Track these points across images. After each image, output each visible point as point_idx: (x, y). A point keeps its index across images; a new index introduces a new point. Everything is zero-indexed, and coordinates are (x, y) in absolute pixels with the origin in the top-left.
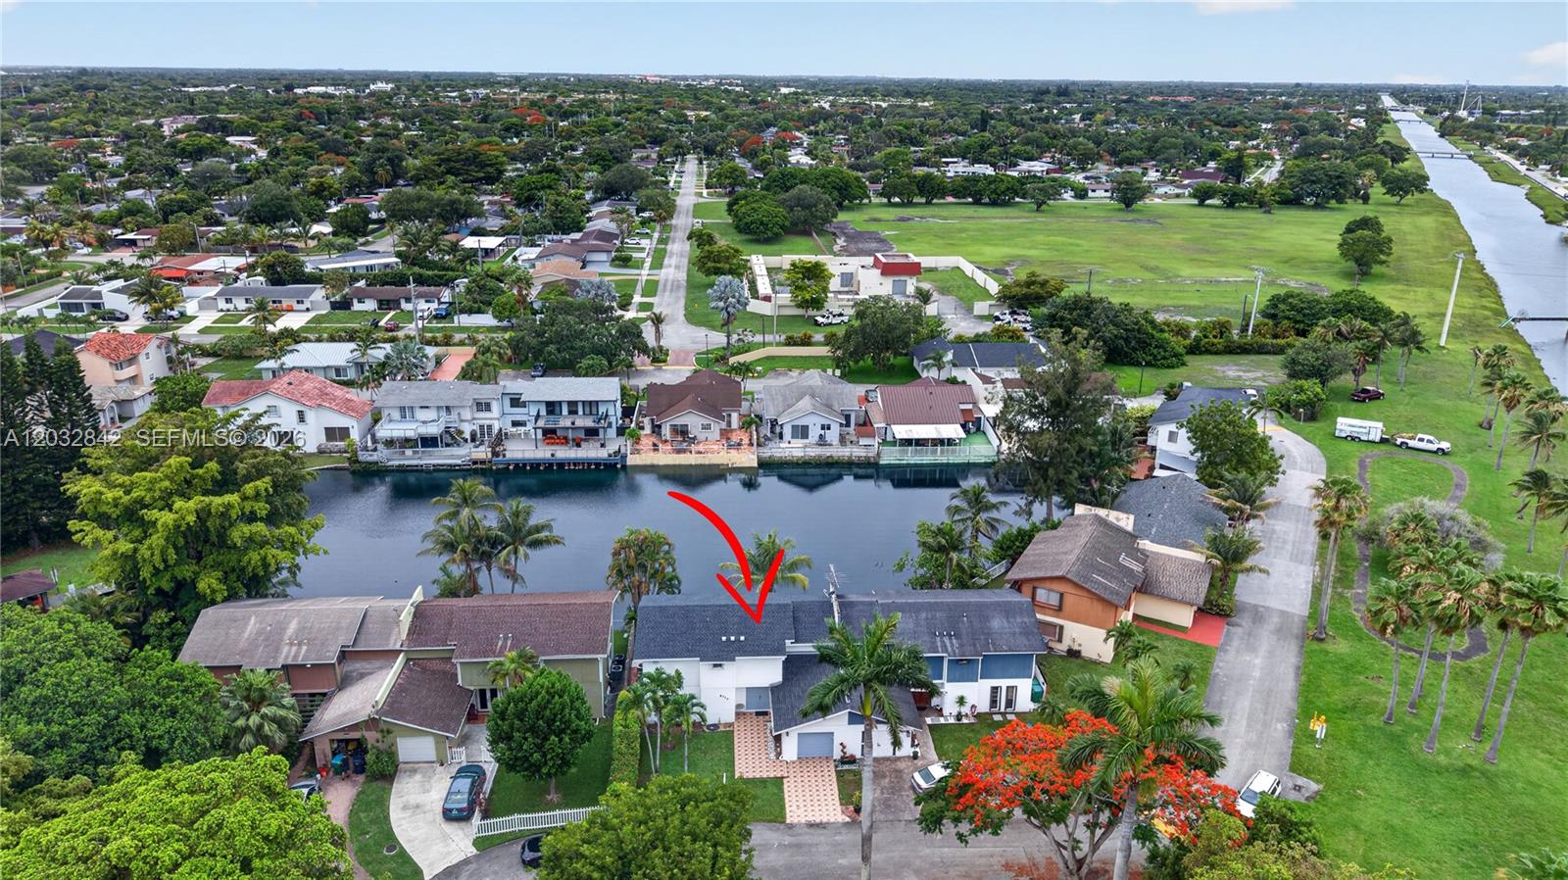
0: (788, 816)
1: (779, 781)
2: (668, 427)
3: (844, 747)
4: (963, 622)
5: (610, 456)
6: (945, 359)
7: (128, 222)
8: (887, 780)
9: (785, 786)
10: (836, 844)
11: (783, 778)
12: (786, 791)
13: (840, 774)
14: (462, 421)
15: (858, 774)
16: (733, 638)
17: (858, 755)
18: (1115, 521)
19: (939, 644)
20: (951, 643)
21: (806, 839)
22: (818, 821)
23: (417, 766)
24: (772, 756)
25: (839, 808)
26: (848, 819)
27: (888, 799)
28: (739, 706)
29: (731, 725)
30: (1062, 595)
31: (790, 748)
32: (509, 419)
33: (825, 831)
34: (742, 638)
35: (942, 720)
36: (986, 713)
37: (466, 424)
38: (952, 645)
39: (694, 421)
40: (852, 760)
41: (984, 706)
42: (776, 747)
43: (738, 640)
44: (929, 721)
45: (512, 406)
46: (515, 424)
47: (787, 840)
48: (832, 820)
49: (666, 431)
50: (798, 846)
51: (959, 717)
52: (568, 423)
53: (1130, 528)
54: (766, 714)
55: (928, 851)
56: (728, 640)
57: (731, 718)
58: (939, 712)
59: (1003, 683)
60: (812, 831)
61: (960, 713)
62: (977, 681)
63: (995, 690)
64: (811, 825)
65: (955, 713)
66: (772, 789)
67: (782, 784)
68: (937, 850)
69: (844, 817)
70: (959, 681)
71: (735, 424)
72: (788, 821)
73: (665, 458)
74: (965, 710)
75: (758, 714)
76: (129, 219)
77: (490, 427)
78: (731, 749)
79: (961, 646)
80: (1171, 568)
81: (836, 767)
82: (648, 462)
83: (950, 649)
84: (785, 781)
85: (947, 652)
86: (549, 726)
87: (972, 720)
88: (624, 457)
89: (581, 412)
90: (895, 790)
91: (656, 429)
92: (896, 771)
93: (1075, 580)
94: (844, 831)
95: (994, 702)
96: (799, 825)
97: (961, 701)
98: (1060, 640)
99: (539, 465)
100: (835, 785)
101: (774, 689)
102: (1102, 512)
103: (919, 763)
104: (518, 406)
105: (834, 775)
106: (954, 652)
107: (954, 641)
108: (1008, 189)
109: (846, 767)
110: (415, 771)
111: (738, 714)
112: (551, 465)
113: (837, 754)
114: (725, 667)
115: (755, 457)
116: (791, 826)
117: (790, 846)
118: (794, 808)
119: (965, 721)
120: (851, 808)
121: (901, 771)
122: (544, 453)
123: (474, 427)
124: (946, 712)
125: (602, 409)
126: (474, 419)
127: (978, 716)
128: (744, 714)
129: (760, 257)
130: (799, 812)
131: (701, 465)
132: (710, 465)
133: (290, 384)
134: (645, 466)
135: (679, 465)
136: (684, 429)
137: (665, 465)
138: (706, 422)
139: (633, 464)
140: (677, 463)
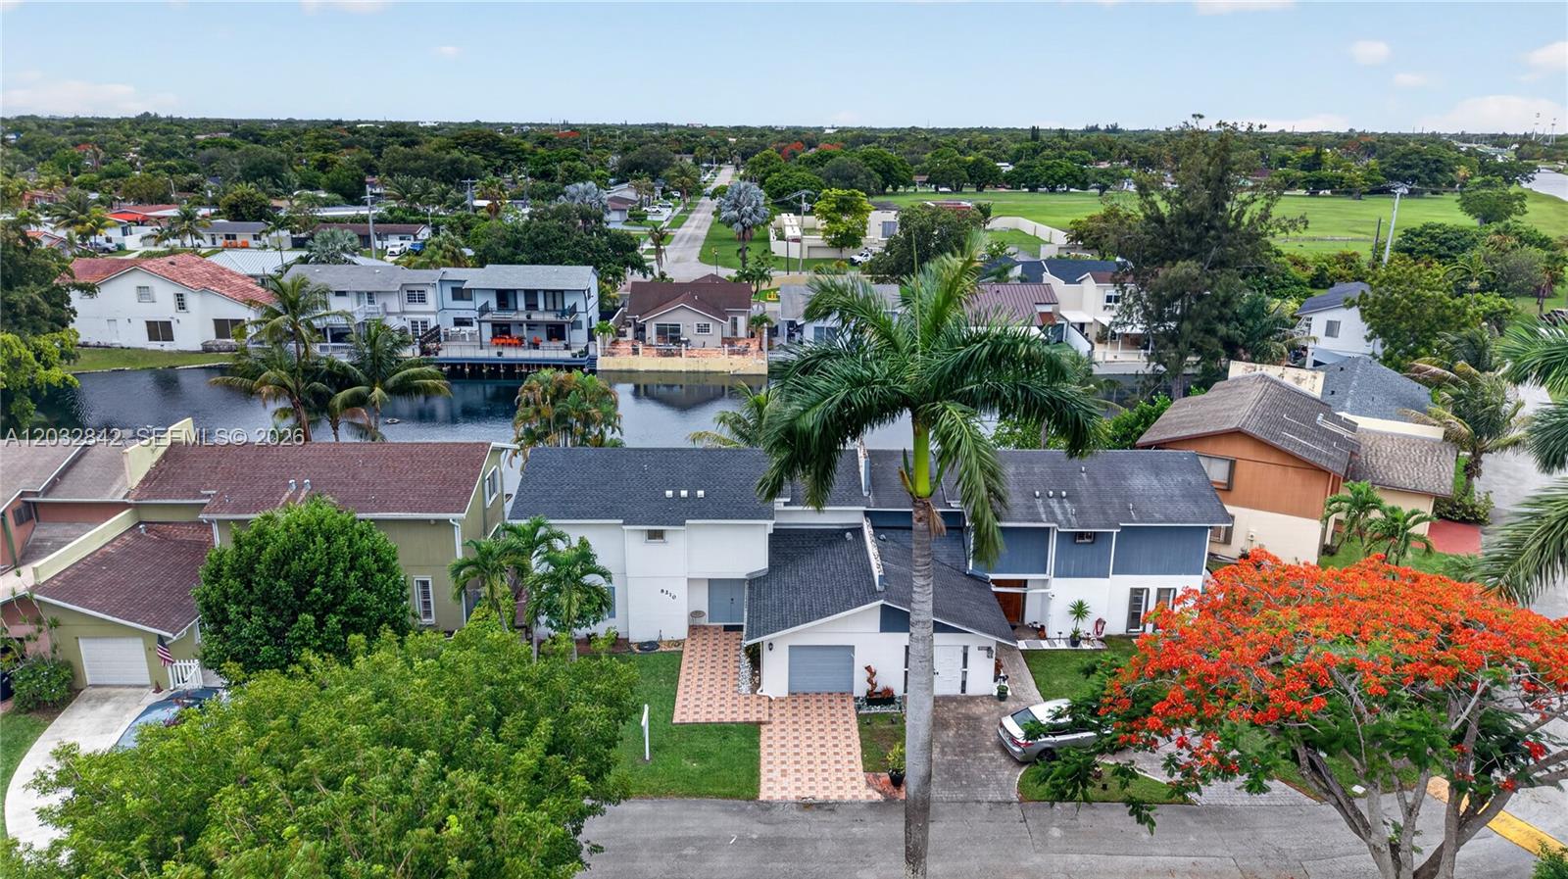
0: (763, 787)
1: (752, 730)
2: (654, 328)
3: (873, 674)
4: (1081, 478)
5: (574, 356)
6: (1011, 275)
7: (108, 184)
8: (951, 733)
9: (763, 737)
10: (851, 842)
11: (759, 723)
12: (763, 745)
13: (864, 722)
14: (388, 314)
15: (898, 721)
16: (684, 493)
17: (898, 691)
18: (1293, 384)
19: (1042, 510)
20: (1063, 508)
21: (798, 830)
22: (820, 797)
23: (114, 691)
24: (745, 688)
25: (862, 777)
26: (877, 797)
27: (956, 764)
28: (696, 614)
29: (678, 643)
30: (1233, 464)
31: (776, 676)
32: (450, 316)
33: (834, 817)
34: (701, 493)
35: (1045, 645)
36: (1121, 637)
37: (394, 318)
38: (1065, 513)
39: (686, 320)
40: (886, 698)
41: (1117, 625)
42: (753, 674)
43: (692, 496)
44: (1022, 645)
45: (455, 298)
46: (459, 322)
47: (758, 830)
48: (848, 797)
49: (651, 332)
50: (778, 843)
51: (1075, 640)
52: (523, 317)
53: (1317, 393)
54: (739, 628)
55: (1038, 859)
56: (677, 495)
57: (682, 633)
58: (1040, 632)
59: (1153, 582)
60: (808, 815)
61: (1076, 632)
62: (1108, 577)
63: (1137, 595)
64: (807, 805)
65: (1068, 633)
66: (736, 739)
67: (759, 733)
68: (1056, 858)
69: (870, 792)
70: (1075, 576)
71: (742, 331)
72: (763, 797)
73: (648, 362)
74: (1086, 627)
75: (727, 629)
76: (108, 181)
77: (425, 323)
78: (674, 680)
79: (1080, 513)
80: (1387, 448)
81: (859, 708)
82: (625, 367)
83: (1060, 517)
84: (764, 729)
85: (1055, 521)
86: (300, 596)
87: (1098, 645)
88: (593, 360)
89: (541, 306)
90: (968, 748)
91: (640, 330)
92: (968, 718)
93: (1259, 434)
94: (869, 817)
95: (1134, 618)
96: (785, 803)
97: (1079, 611)
98: (1227, 541)
99: (481, 366)
100: (856, 735)
101: (754, 582)
102: (1272, 371)
103: (1011, 706)
104: (462, 298)
105: (854, 721)
106: (1069, 521)
107: (1067, 505)
108: (1068, 175)
109: (877, 709)
110: (105, 699)
111: (693, 629)
112: (497, 366)
113: (861, 688)
114: (667, 537)
115: (766, 362)
116: (769, 806)
117: (763, 841)
118: (776, 774)
119: (1085, 646)
120: (885, 777)
121: (977, 719)
122: (489, 353)
123: (405, 324)
124: (1051, 632)
125: (569, 303)
126: (404, 312)
127: (1108, 640)
128: (705, 628)
129: (791, 215)
130: (785, 782)
131: (694, 372)
132: (706, 372)
133: (172, 263)
134: (621, 371)
135: (664, 372)
136: (676, 329)
137: (646, 372)
138: (703, 322)
139: (605, 368)
140: (662, 368)
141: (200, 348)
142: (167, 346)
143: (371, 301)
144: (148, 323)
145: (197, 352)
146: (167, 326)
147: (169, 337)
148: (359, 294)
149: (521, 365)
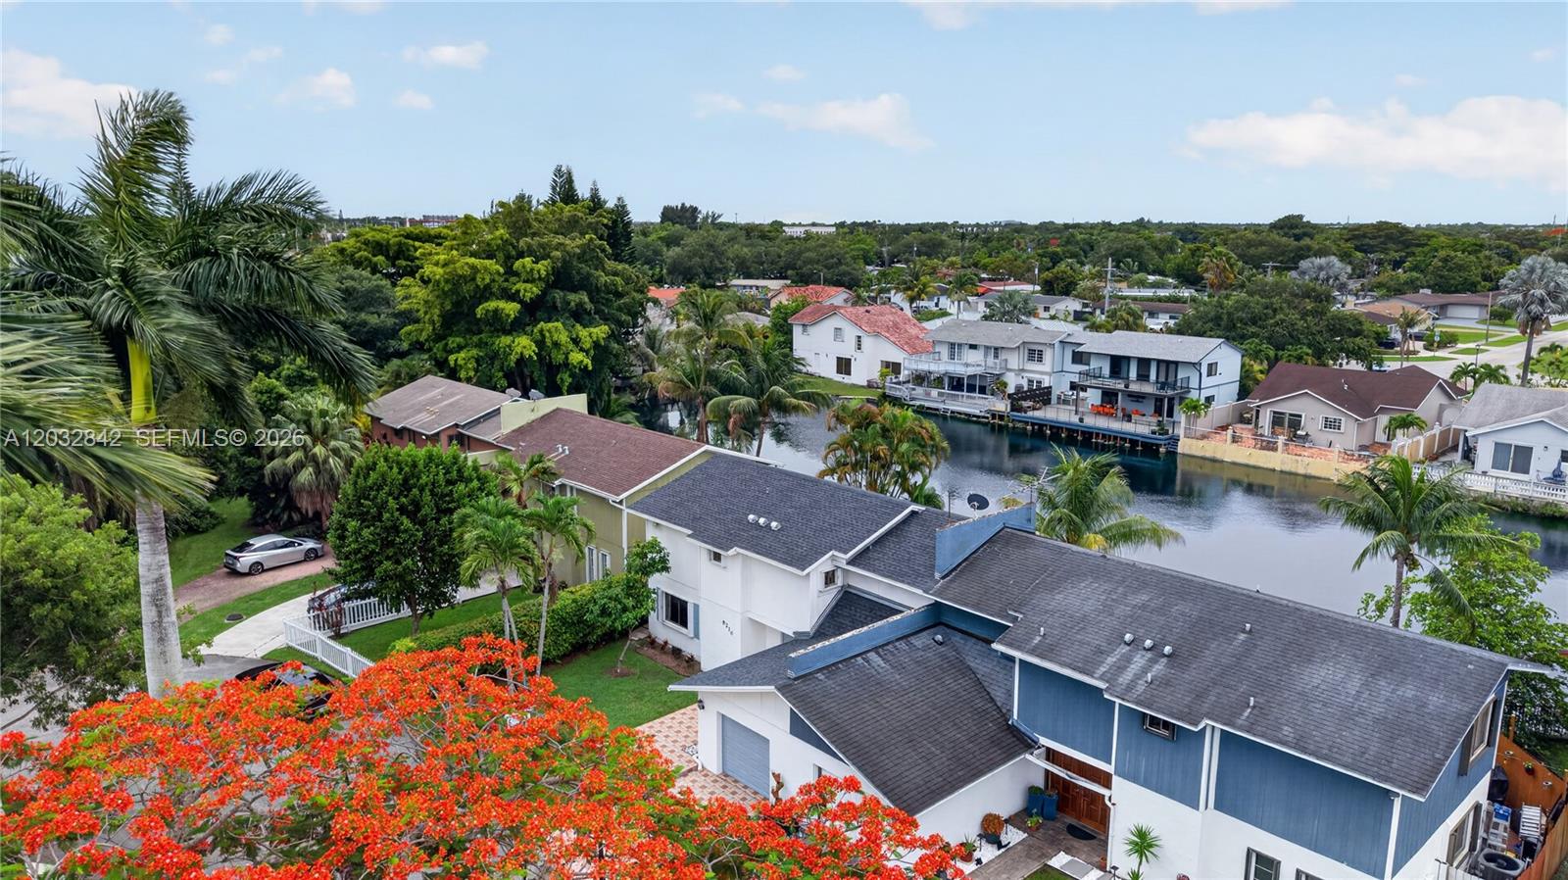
2: (1268, 415)
3: (780, 786)
4: (1231, 639)
14: (1009, 370)
19: (1112, 660)
20: (1148, 668)
32: (1068, 380)
37: (1013, 375)
39: (1311, 411)
45: (1072, 361)
52: (1132, 388)
59: (1287, 854)
62: (1196, 807)
63: (1261, 867)
65: (1125, 872)
70: (1146, 785)
73: (1243, 453)
77: (1039, 383)
79: (1161, 684)
82: (1213, 455)
88: (1176, 440)
89: (1153, 377)
97: (1142, 843)
99: (1061, 430)
104: (1080, 362)
106: (1132, 687)
107: (1159, 667)
122: (1071, 419)
123: (1022, 382)
124: (1109, 862)
125: (1182, 377)
126: (1023, 370)
131: (1290, 473)
132: (1307, 477)
133: (867, 311)
134: (1203, 458)
135: (1254, 467)
136: (1295, 422)
137: (1234, 464)
138: (1332, 416)
139: (1187, 452)
140: (1252, 462)
141: (865, 384)
142: (847, 380)
143: (996, 356)
144: (839, 359)
145: (863, 387)
146: (848, 362)
147: (848, 373)
148: (987, 348)
149: (1097, 435)
